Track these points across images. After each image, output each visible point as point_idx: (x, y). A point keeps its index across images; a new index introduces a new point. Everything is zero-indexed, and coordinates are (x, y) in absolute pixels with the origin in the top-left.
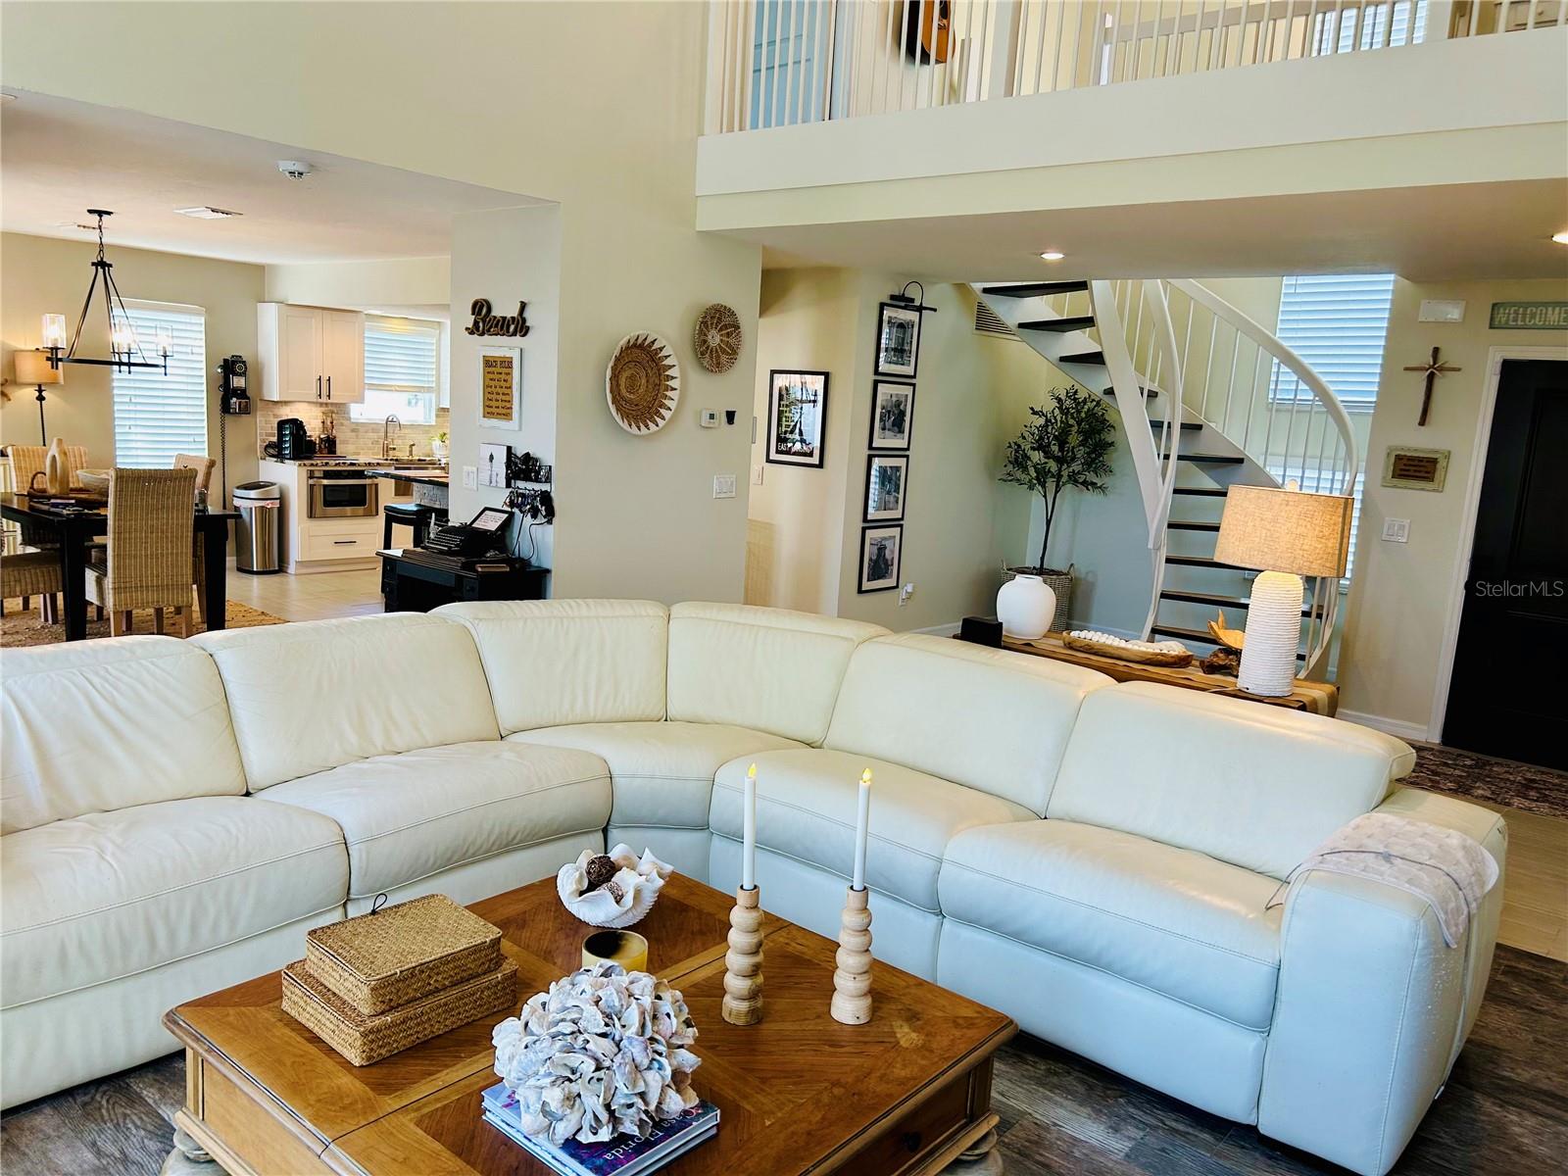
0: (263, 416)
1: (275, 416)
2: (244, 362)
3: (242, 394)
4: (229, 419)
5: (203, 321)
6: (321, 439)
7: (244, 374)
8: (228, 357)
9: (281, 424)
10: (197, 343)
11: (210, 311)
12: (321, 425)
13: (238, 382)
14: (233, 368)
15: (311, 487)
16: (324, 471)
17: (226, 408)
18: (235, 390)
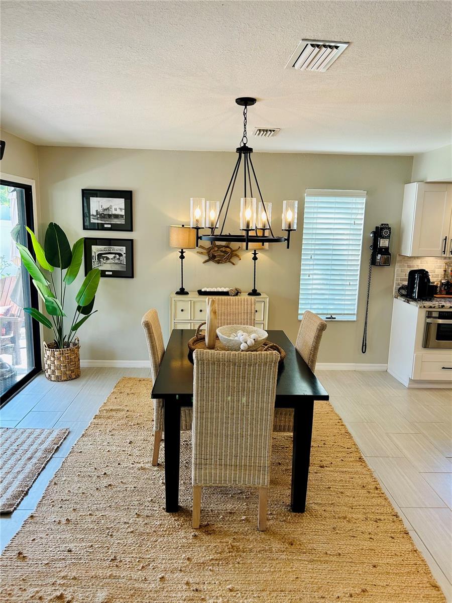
0: (400, 266)
1: (409, 266)
2: (389, 228)
3: (386, 251)
4: (375, 270)
5: (364, 201)
6: (442, 284)
7: (388, 237)
8: (379, 225)
9: (412, 274)
10: (359, 217)
11: (370, 193)
12: (443, 273)
13: (384, 243)
14: (381, 233)
15: (428, 325)
16: (440, 312)
17: (373, 262)
18: (381, 248)
